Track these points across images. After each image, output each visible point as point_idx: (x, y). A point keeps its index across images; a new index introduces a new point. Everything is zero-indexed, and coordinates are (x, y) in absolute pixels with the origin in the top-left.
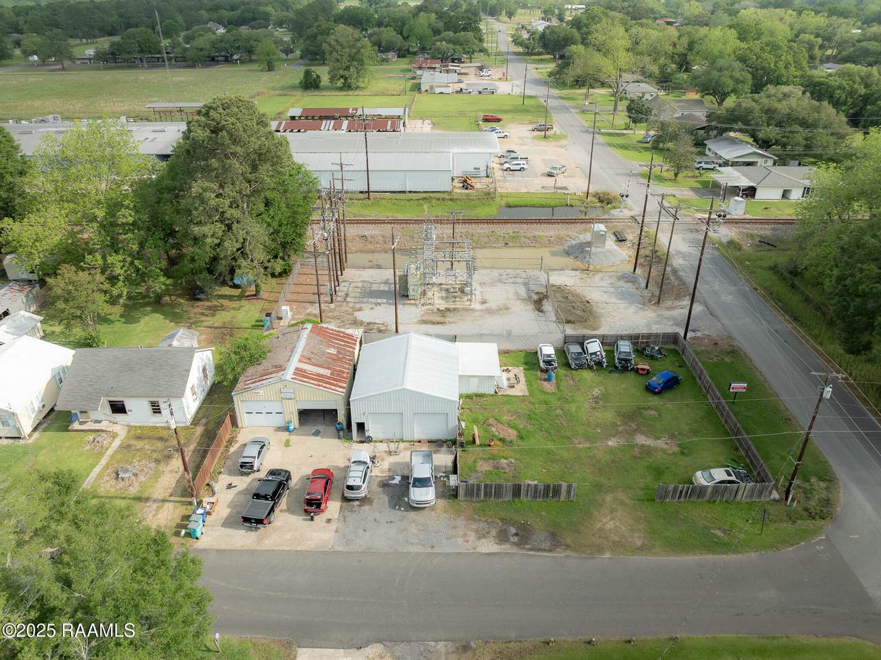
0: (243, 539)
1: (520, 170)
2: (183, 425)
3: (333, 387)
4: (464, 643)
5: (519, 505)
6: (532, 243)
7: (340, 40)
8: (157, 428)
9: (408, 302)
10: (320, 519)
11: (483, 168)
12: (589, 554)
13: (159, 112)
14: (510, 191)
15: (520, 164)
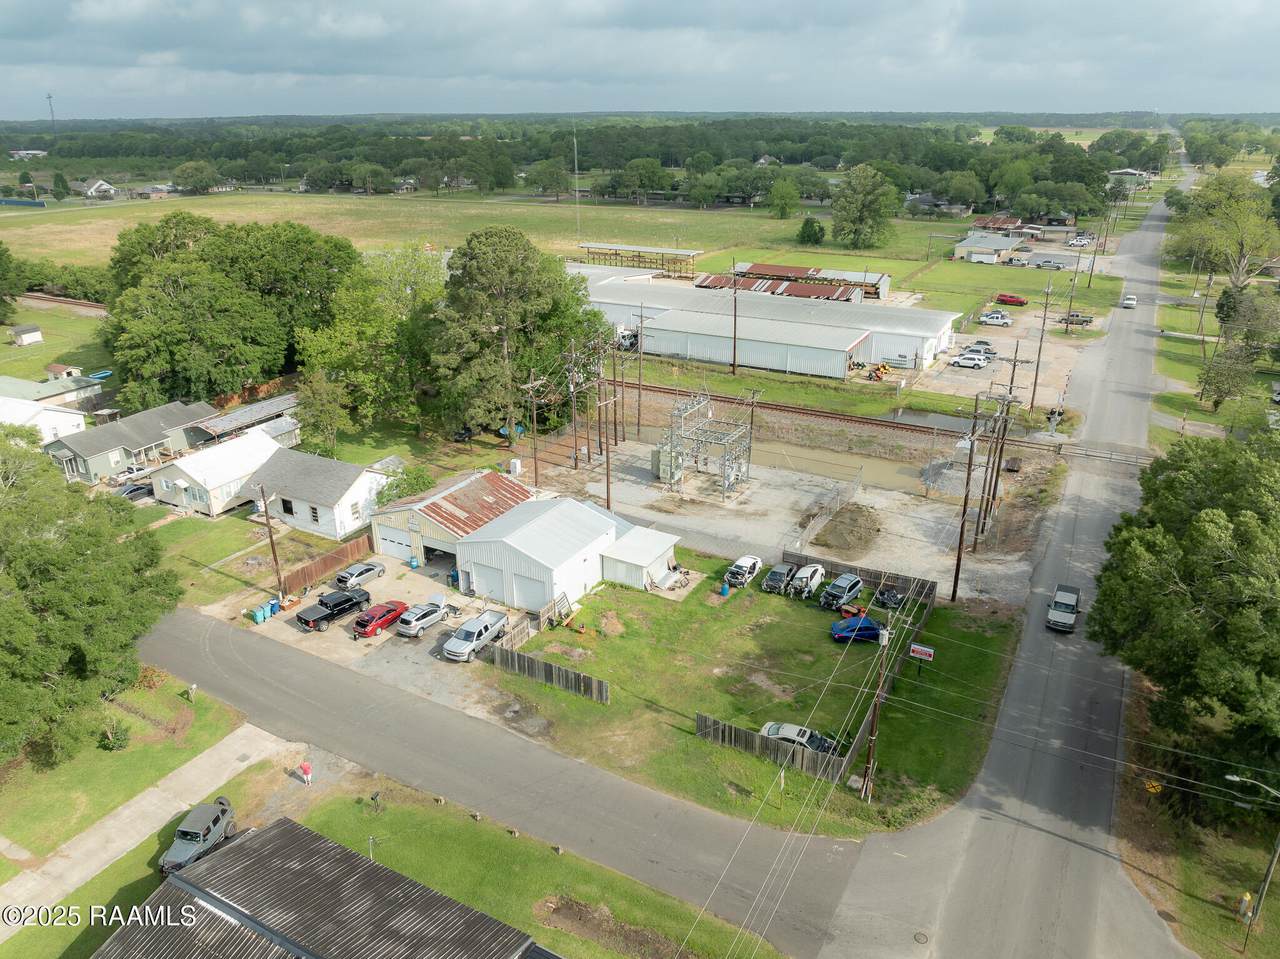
0: (291, 635)
1: (973, 368)
2: (333, 538)
3: (456, 529)
4: (370, 772)
5: (548, 690)
6: (886, 453)
7: (853, 182)
8: (312, 535)
9: (657, 485)
10: (362, 641)
11: (911, 356)
12: (566, 753)
13: (592, 253)
14: (929, 390)
15: (974, 359)
